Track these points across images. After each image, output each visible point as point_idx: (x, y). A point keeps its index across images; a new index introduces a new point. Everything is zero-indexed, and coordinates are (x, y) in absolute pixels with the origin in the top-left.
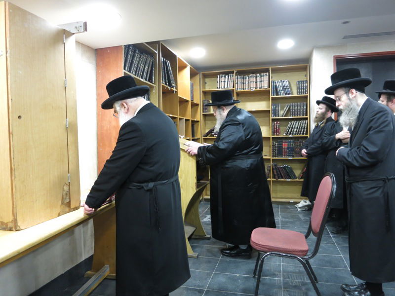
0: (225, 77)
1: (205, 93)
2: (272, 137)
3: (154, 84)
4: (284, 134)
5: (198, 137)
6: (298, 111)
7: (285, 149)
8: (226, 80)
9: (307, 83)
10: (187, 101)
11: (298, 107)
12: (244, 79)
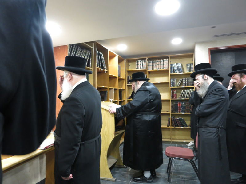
0: (141, 62)
1: (129, 72)
2: (171, 100)
3: (91, 67)
4: (179, 98)
5: (124, 100)
6: (187, 83)
7: (179, 107)
8: (142, 64)
9: (193, 65)
10: (116, 77)
11: (187, 80)
12: (152, 63)
